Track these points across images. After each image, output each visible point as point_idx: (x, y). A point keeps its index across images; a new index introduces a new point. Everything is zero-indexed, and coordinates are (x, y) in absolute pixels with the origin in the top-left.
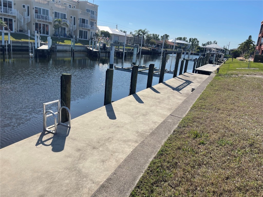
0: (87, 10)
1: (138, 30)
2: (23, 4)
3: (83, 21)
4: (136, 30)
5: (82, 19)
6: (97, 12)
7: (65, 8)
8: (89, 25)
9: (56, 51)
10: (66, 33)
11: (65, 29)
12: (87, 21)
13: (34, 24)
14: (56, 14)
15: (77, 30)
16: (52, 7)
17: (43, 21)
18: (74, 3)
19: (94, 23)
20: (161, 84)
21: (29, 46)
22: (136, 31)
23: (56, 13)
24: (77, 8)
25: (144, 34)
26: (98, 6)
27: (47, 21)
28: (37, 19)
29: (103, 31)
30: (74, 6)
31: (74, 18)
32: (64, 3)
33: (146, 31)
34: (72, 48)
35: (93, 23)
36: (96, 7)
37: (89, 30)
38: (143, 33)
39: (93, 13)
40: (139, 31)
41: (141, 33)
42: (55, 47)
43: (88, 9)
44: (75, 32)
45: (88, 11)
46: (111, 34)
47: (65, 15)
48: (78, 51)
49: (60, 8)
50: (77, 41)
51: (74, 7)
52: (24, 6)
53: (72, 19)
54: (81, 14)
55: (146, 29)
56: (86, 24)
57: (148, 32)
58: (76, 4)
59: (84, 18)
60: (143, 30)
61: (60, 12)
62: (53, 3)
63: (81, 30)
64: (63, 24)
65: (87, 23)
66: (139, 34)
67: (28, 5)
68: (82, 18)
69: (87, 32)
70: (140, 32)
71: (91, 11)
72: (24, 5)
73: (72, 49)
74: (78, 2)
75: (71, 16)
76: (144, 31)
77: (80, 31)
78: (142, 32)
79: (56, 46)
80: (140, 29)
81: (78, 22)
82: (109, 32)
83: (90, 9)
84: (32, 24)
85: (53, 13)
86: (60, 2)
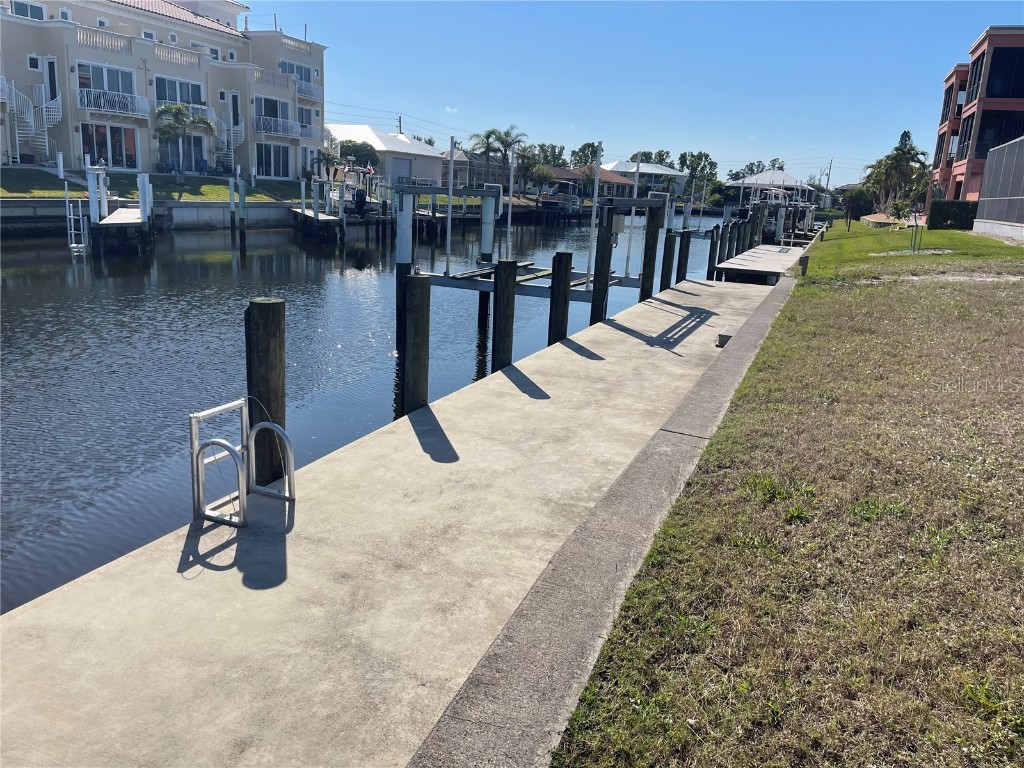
0: (283, 65)
1: (483, 133)
2: (29, 56)
3: (271, 108)
4: (476, 133)
5: (266, 100)
6: (320, 73)
7: (195, 60)
8: (293, 122)
9: (169, 230)
10: (205, 157)
11: (198, 141)
12: (285, 105)
13: (77, 130)
14: (162, 88)
15: (246, 143)
16: (144, 62)
17: (113, 117)
18: (231, 43)
19: (313, 113)
20: (599, 327)
21: (65, 217)
22: (478, 136)
23: (160, 82)
24: (244, 59)
25: (507, 145)
26: (325, 48)
27: (130, 114)
28: (89, 110)
29: (350, 142)
30: (232, 51)
31: (235, 98)
32: (191, 41)
33: (514, 134)
34: (233, 213)
35: (310, 114)
36: (315, 52)
37: (295, 142)
38: (502, 143)
39: (306, 75)
40: (488, 137)
41: (497, 145)
42: (166, 212)
43: (286, 61)
44: (241, 150)
45: (287, 68)
46: (379, 152)
47: (197, 88)
48: (257, 223)
49: (176, 64)
50: (250, 184)
51: (232, 56)
52: (34, 63)
53: (226, 104)
54: (260, 81)
55: (512, 128)
56: (280, 120)
57: (523, 138)
58: (239, 44)
59: (272, 98)
60: (502, 130)
61: (178, 79)
62: (148, 43)
63: (264, 142)
64: (193, 122)
65: (285, 116)
66: (489, 148)
67: (49, 56)
68: (263, 96)
69: (286, 151)
70: (491, 140)
71: (300, 69)
72: (34, 56)
73: (233, 219)
74: (245, 37)
75: (222, 90)
76: (507, 134)
77: (259, 146)
78: (498, 139)
79: (170, 209)
80: (490, 129)
81: (250, 112)
82: (371, 147)
83: (292, 62)
84: (71, 128)
85: (151, 84)
86: (173, 38)
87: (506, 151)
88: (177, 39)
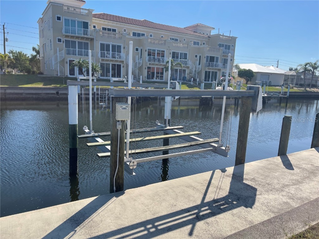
0: (220, 45)
1: (304, 63)
2: (136, 47)
3: (212, 59)
4: (301, 64)
6: (234, 46)
8: (220, 64)
10: (186, 76)
11: (184, 71)
12: (217, 58)
13: (146, 69)
15: (201, 71)
16: (169, 47)
17: (157, 65)
18: (204, 39)
23: (174, 53)
25: (315, 68)
26: (237, 38)
29: (244, 69)
30: (204, 42)
31: (200, 57)
32: (190, 40)
36: (233, 40)
37: (219, 70)
38: (313, 68)
39: (228, 47)
40: (306, 65)
41: (310, 68)
43: (221, 43)
46: (255, 72)
47: (186, 54)
49: (180, 47)
50: (196, 84)
51: (204, 44)
52: (137, 50)
53: (197, 59)
54: (209, 50)
56: (215, 63)
58: (207, 40)
59: (213, 56)
60: (313, 62)
61: (180, 52)
63: (207, 70)
64: (176, 64)
65: (217, 61)
66: (306, 69)
67: (142, 47)
68: (209, 55)
69: (216, 73)
70: (307, 66)
71: (226, 46)
74: (209, 37)
75: (196, 54)
76: (315, 64)
77: (206, 72)
78: (310, 66)
80: (307, 62)
81: (204, 61)
82: (252, 70)
83: (223, 43)
84: (144, 68)
85: (170, 54)
86: (184, 40)
87: (314, 71)
88: (186, 40)
